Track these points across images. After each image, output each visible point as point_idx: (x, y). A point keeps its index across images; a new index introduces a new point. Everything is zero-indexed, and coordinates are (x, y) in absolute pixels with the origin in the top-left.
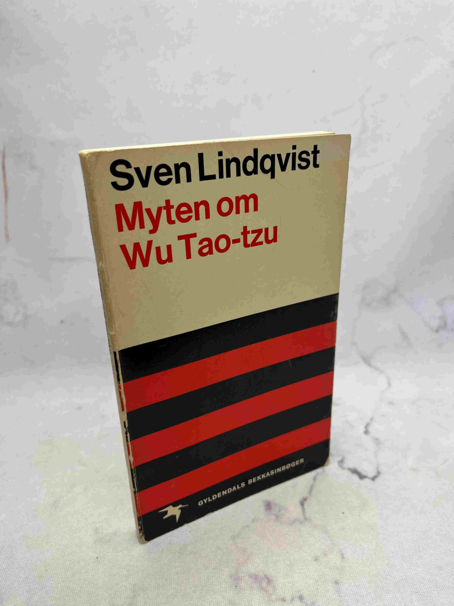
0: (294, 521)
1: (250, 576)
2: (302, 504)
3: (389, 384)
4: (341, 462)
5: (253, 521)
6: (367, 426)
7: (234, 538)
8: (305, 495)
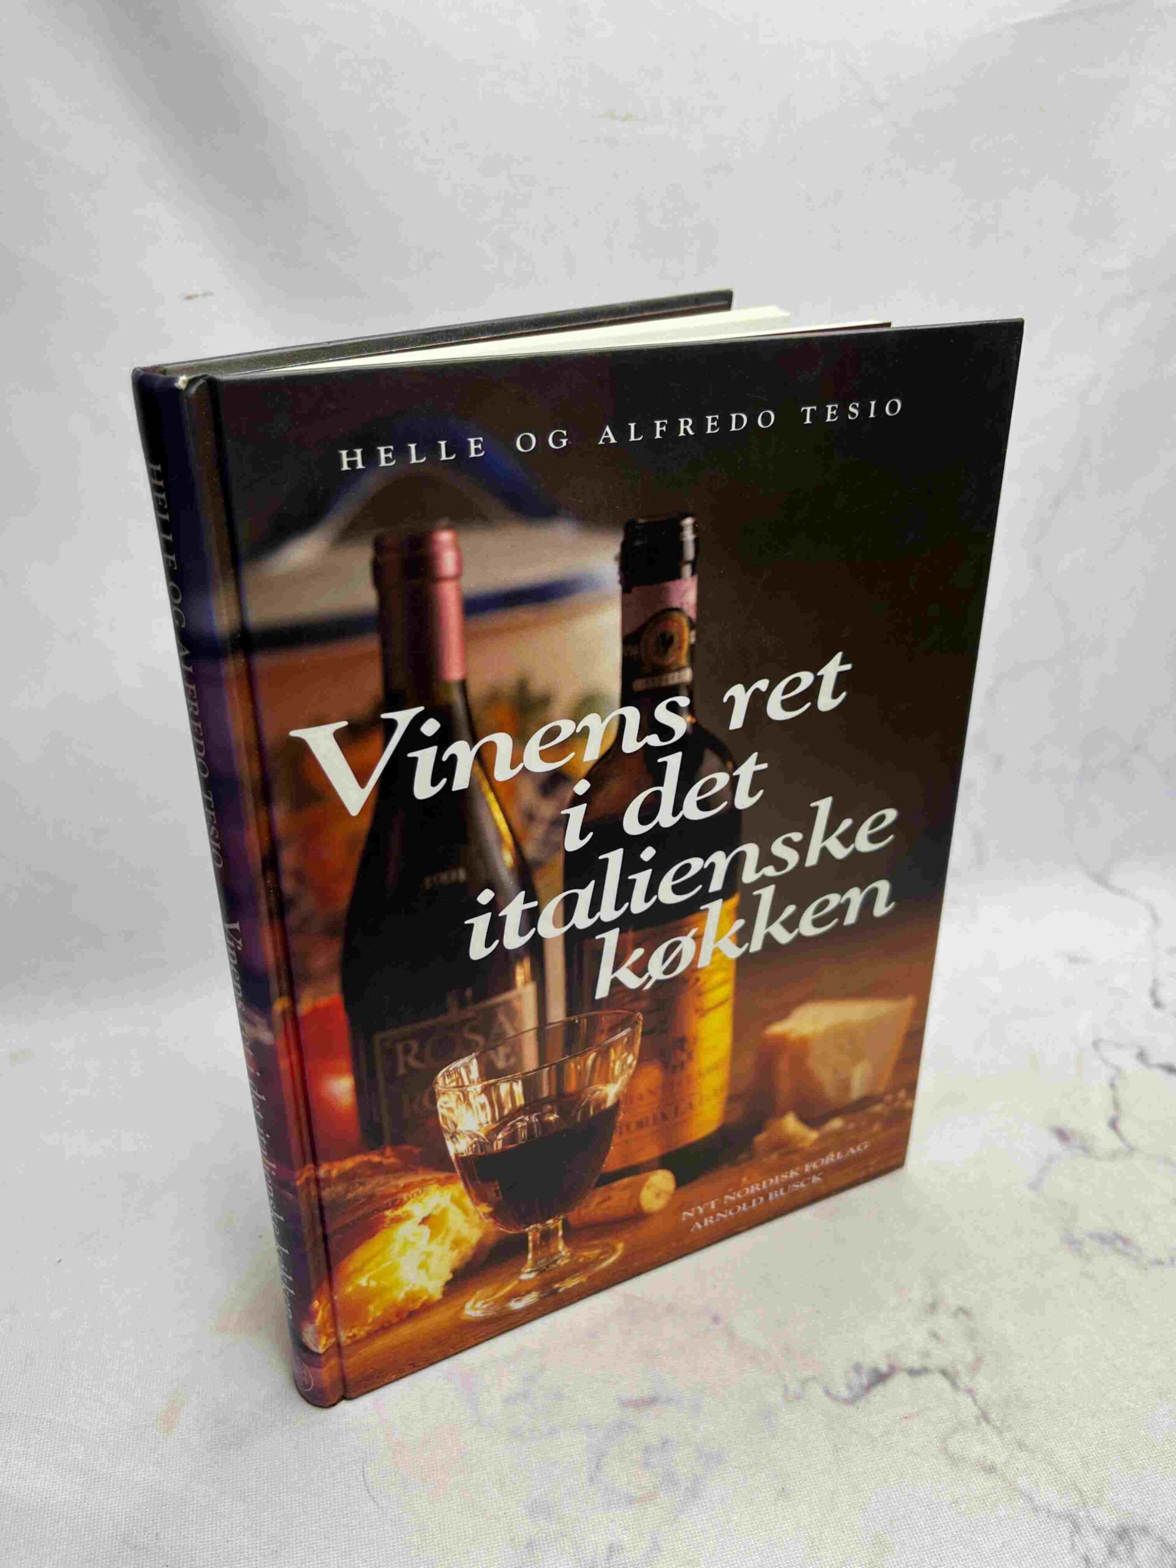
0: (1114, 1155)
1: (1092, 1236)
2: (1113, 1124)
3: (1155, 918)
4: (1142, 1056)
5: (1051, 1159)
6: (1153, 994)
7: (1034, 1186)
8: (1111, 1113)
